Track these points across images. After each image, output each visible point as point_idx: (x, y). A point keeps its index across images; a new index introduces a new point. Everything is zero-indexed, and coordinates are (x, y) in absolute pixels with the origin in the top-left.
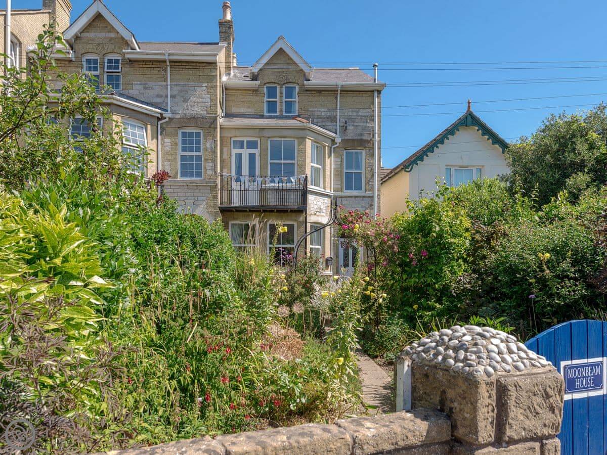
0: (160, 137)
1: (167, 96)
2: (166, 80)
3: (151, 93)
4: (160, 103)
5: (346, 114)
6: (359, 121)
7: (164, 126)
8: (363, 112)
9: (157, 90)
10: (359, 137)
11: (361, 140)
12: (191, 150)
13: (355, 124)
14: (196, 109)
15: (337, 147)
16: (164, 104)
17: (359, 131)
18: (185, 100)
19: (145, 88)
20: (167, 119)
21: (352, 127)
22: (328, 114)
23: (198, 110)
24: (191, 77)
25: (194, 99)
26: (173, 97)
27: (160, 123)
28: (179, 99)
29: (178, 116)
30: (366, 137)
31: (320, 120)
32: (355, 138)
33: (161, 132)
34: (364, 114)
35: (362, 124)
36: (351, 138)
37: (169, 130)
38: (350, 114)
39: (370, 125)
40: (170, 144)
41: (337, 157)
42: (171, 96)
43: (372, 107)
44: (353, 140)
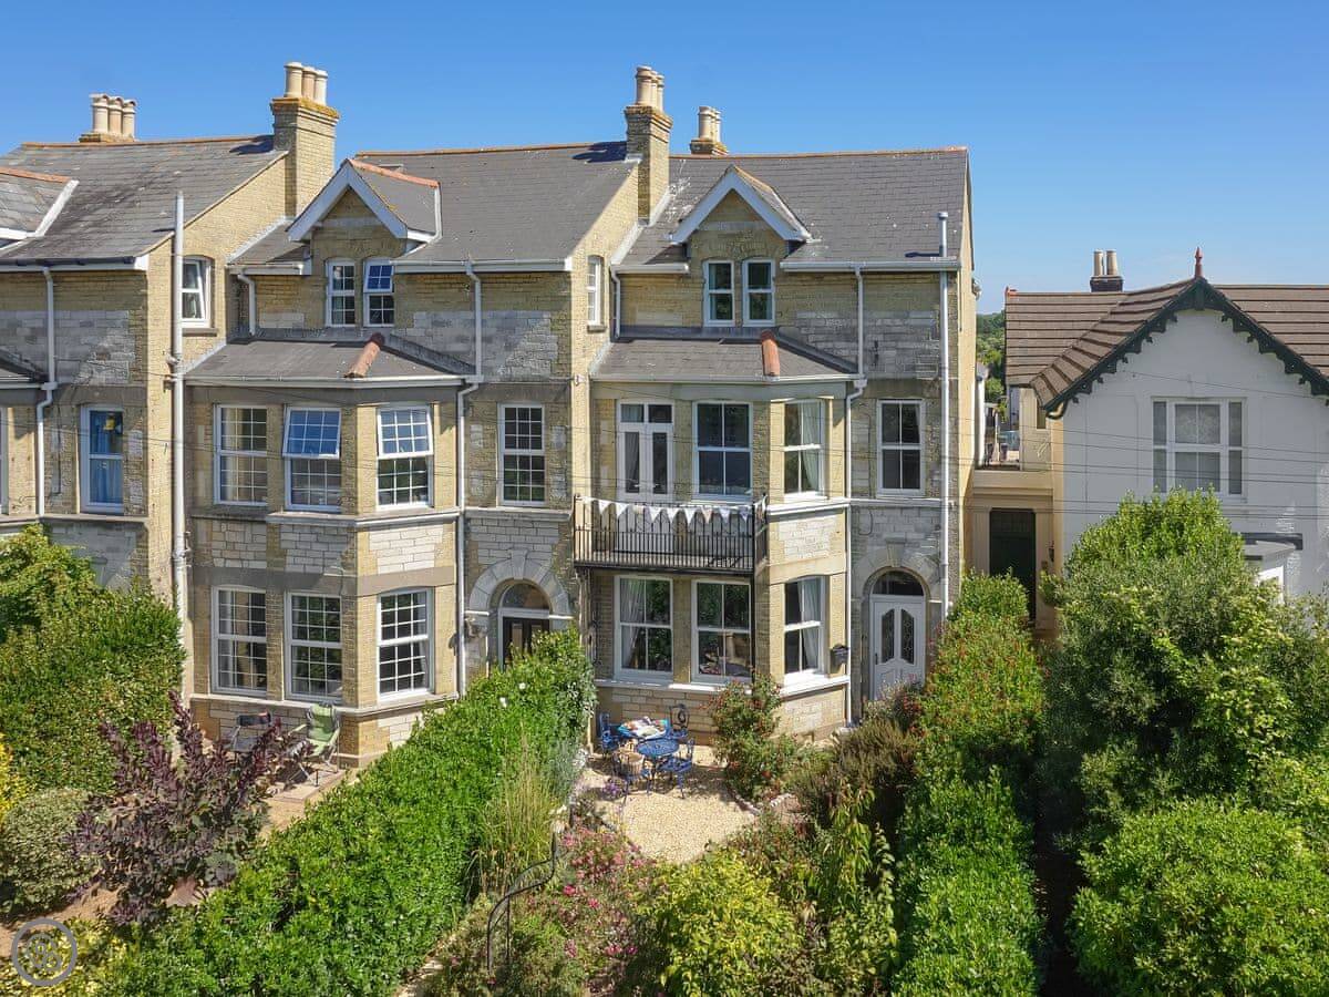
0: (462, 422)
1: (474, 339)
2: (473, 308)
3: (447, 332)
4: (463, 353)
5: (879, 323)
6: (909, 337)
7: (470, 400)
8: (915, 319)
9: (457, 328)
10: (909, 375)
11: (914, 379)
12: (524, 445)
13: (900, 345)
14: (531, 364)
15: (859, 397)
16: (471, 356)
17: (908, 360)
18: (510, 347)
19: (436, 324)
20: (475, 387)
21: (893, 353)
22: (840, 323)
23: (534, 368)
24: (521, 300)
25: (525, 344)
26: (487, 340)
27: (461, 394)
28: (498, 345)
29: (496, 380)
30: (924, 375)
31: (821, 337)
32: (899, 376)
33: (465, 411)
34: (918, 322)
35: (915, 345)
36: (890, 376)
37: (480, 407)
38: (888, 322)
39: (931, 346)
40: (480, 435)
41: (860, 418)
42: (484, 339)
43: (937, 307)
44: (895, 381)
